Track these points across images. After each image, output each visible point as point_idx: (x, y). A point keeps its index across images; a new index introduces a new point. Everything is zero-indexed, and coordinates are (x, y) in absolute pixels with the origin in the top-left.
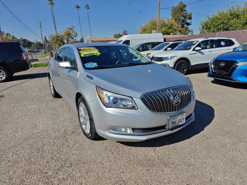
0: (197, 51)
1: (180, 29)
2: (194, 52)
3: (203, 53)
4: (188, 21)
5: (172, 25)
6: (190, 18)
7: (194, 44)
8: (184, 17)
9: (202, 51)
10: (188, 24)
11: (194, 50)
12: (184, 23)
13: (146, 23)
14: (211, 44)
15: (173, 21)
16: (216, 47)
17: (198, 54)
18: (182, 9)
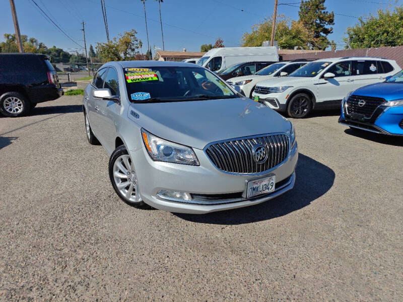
0: (327, 79)
1: (312, 40)
2: (323, 81)
3: (337, 83)
4: (327, 27)
5: (298, 32)
6: (331, 22)
7: (323, 68)
8: (321, 19)
9: (337, 79)
10: (327, 32)
11: (322, 77)
12: (320, 29)
13: (254, 27)
15: (301, 26)
16: (361, 74)
17: (329, 84)
18: (317, 6)
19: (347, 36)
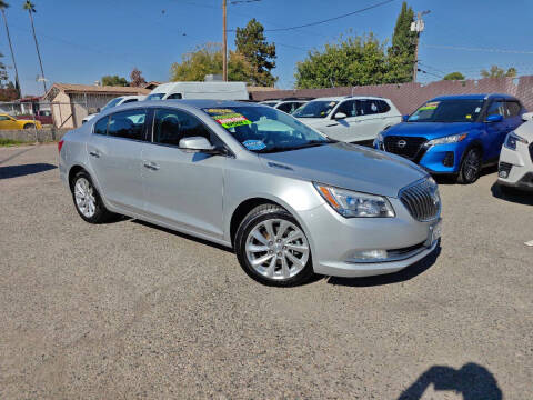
0: (338, 119)
1: (256, 75)
2: (334, 122)
3: (346, 124)
4: (269, 60)
5: (240, 65)
6: (273, 55)
7: (332, 108)
8: (262, 51)
9: (347, 120)
10: (269, 66)
11: (333, 118)
12: (262, 63)
14: (357, 107)
15: (240, 57)
16: (365, 114)
17: (340, 126)
18: (256, 36)
19: (296, 72)
